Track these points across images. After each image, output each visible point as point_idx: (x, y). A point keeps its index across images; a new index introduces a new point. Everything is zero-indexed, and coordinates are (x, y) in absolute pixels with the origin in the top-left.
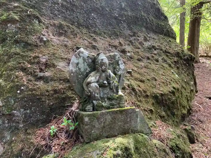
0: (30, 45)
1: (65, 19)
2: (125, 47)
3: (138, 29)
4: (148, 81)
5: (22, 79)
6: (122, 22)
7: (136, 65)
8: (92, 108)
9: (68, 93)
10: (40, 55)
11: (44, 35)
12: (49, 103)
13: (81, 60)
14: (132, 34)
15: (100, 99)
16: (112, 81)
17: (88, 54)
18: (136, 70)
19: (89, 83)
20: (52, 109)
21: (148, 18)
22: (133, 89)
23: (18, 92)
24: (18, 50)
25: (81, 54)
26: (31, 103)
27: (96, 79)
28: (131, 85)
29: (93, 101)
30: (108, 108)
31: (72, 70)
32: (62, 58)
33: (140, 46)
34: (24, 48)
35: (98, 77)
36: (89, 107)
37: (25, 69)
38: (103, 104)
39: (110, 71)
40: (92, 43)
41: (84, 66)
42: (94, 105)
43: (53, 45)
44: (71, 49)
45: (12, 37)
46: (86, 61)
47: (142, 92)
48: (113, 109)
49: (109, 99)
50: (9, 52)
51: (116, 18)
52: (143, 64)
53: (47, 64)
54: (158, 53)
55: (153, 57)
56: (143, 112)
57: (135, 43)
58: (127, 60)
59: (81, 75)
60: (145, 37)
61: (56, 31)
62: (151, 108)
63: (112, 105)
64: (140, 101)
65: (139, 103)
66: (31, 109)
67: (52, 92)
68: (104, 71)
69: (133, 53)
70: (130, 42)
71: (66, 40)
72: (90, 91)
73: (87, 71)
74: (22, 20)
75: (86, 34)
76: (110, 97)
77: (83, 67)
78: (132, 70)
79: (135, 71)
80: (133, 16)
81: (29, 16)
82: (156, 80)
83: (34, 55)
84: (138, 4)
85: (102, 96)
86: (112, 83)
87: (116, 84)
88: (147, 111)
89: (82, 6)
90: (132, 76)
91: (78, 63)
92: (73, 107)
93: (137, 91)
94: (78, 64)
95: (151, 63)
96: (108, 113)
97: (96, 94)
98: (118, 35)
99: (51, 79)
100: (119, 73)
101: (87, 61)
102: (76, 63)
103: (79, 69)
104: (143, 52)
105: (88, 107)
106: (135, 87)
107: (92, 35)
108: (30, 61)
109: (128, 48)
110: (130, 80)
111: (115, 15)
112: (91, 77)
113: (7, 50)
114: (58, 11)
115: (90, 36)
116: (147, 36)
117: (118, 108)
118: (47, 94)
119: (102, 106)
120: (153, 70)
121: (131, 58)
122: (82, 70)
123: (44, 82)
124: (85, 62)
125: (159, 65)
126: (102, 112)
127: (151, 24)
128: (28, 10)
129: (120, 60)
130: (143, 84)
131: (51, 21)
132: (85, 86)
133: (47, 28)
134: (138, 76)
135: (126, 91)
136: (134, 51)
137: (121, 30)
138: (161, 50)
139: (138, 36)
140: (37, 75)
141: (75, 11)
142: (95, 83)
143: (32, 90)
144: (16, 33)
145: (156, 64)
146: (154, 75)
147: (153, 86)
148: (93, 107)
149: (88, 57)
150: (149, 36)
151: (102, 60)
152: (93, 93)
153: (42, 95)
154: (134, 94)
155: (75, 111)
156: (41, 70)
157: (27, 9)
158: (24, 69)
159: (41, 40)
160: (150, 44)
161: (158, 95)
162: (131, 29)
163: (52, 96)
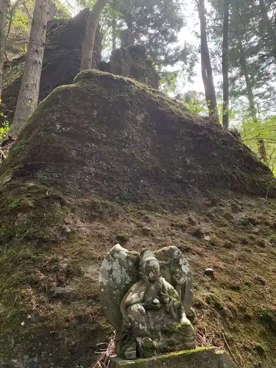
0: (46, 242)
1: (101, 193)
2: (198, 225)
3: (220, 192)
4: (247, 287)
5: (30, 300)
6: (190, 186)
7: (222, 256)
8: (135, 351)
9: (100, 322)
10: (61, 257)
11: (67, 224)
12: (69, 343)
13: (116, 265)
14: (209, 202)
15: (148, 333)
16: (168, 299)
17: (127, 253)
18: (223, 267)
19: (129, 305)
20: (73, 354)
21: (234, 173)
22: (218, 307)
23: (23, 324)
24: (28, 252)
25: (116, 255)
26: (40, 344)
27: (139, 296)
28: (213, 299)
29: (137, 338)
30: (165, 351)
31: (102, 283)
32: (93, 259)
33: (226, 222)
34: (37, 247)
35: (143, 292)
36: (130, 351)
37: (36, 283)
38: (155, 343)
39: (164, 279)
40: (142, 226)
41: (121, 273)
42: (138, 346)
43: (80, 238)
44: (108, 240)
45: (22, 233)
46: (124, 265)
47: (235, 311)
48: (172, 353)
49: (166, 333)
50: (17, 255)
51: (179, 181)
52: (235, 254)
53: (69, 271)
54: (261, 230)
55: (252, 238)
56: (241, 354)
57: (217, 216)
58: (205, 248)
59: (118, 291)
60: (233, 205)
61: (87, 214)
62: (259, 344)
63: (170, 345)
64: (234, 330)
65: (230, 335)
66: (40, 355)
67: (74, 321)
68: (153, 281)
69: (215, 236)
70: (208, 216)
71: (100, 227)
72: (130, 319)
73: (127, 282)
74: (38, 205)
75: (133, 211)
76: (167, 328)
77: (120, 275)
78: (215, 267)
79: (220, 269)
80: (207, 174)
81: (47, 198)
82: (263, 283)
83: (50, 258)
84: (213, 156)
85: (153, 328)
86: (168, 302)
87: (175, 303)
88: (250, 351)
89: (125, 171)
90: (214, 279)
91: (112, 269)
92: (108, 349)
93: (225, 308)
94: (111, 271)
95: (250, 251)
96: (163, 360)
97: (140, 324)
98: (185, 207)
99: (74, 297)
100: (182, 280)
101: (126, 265)
102: (108, 271)
103: (114, 280)
104: (233, 231)
105: (128, 349)
106: (221, 302)
107: (143, 211)
108: (44, 268)
109: (205, 227)
110: (212, 289)
111: (177, 177)
112: (131, 292)
113: (14, 253)
114: (90, 183)
115: (139, 215)
116: (237, 202)
117: (182, 350)
118: (67, 324)
119: (153, 348)
120: (256, 263)
121: (213, 244)
122: (119, 281)
123: (63, 303)
124: (123, 268)
125: (266, 252)
126: (153, 360)
127: (240, 182)
128: (47, 191)
129: (181, 257)
130: (236, 293)
131: (80, 200)
132: (122, 310)
133: (73, 211)
134: (226, 278)
135: (203, 310)
136: (217, 231)
137: (191, 198)
138: (267, 224)
139: (221, 204)
140: (53, 292)
141: (116, 180)
142: (138, 305)
143: (42, 320)
144: (28, 225)
145: (262, 252)
146: (259, 273)
147: (258, 296)
148: (137, 350)
149: (127, 257)
150: (240, 202)
151: (148, 262)
152: (136, 323)
153: (58, 327)
154: (220, 316)
155: (111, 356)
156: (60, 283)
157: (46, 188)
158: (34, 284)
159: (63, 232)
160: (244, 216)
161: (270, 314)
162: (206, 195)
163: (75, 327)
